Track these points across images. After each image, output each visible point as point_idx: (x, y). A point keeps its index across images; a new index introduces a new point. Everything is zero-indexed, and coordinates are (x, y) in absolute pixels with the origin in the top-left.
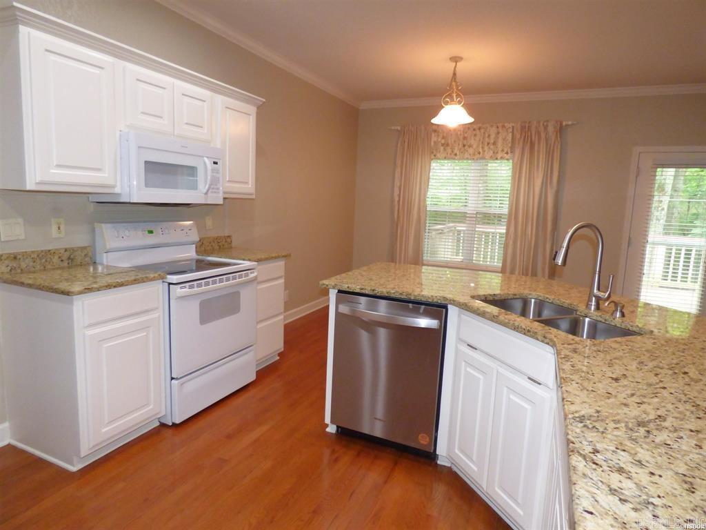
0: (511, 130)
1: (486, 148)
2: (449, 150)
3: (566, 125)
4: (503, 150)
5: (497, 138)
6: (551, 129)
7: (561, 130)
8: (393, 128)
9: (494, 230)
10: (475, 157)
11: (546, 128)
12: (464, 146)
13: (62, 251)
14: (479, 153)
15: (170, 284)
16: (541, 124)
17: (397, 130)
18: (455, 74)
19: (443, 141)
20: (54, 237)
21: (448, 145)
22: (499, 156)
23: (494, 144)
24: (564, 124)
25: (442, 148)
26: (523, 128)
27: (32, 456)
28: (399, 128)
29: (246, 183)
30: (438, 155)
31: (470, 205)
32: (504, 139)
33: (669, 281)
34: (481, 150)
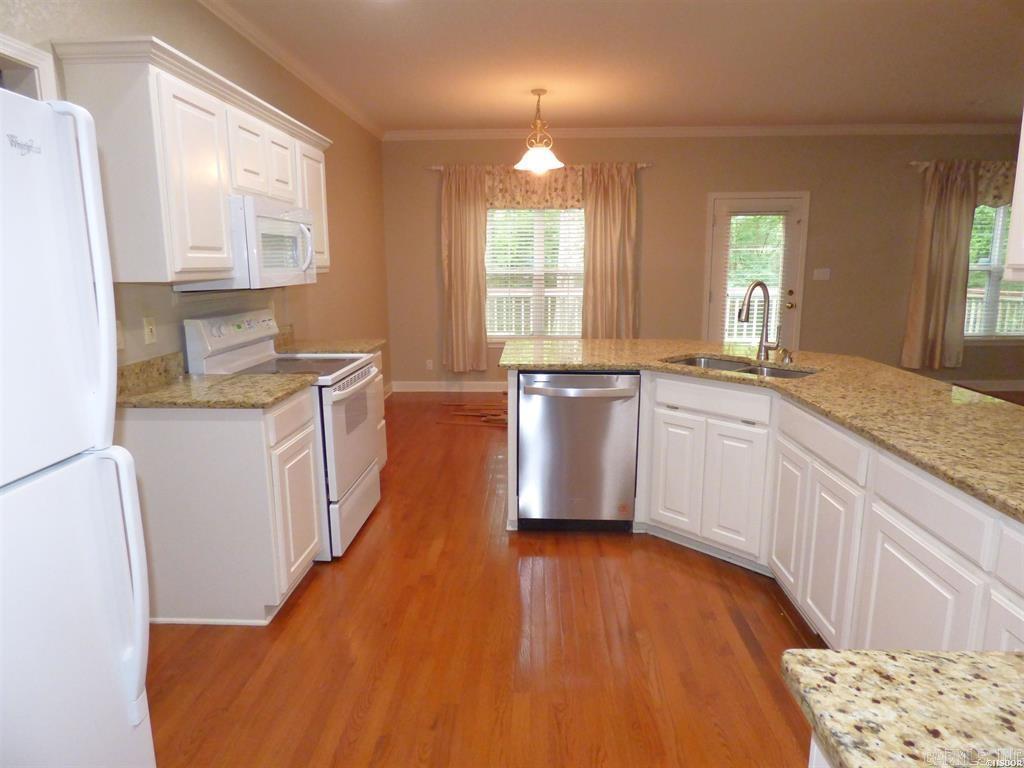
0: (581, 173)
1: (554, 194)
2: (509, 198)
3: (642, 168)
4: (573, 197)
5: (565, 182)
6: (624, 172)
7: (636, 174)
8: (434, 168)
9: (566, 294)
10: (542, 207)
11: (619, 171)
12: (527, 192)
13: (159, 361)
14: (547, 201)
15: (321, 388)
16: (614, 166)
17: (440, 171)
18: (538, 110)
19: (501, 186)
20: (147, 342)
21: (506, 191)
22: (570, 203)
23: (563, 189)
24: (639, 166)
25: (500, 195)
26: (594, 171)
27: (188, 626)
28: (442, 168)
29: (323, 253)
30: (496, 203)
31: (536, 265)
32: (574, 184)
33: (745, 335)
34: (548, 198)
